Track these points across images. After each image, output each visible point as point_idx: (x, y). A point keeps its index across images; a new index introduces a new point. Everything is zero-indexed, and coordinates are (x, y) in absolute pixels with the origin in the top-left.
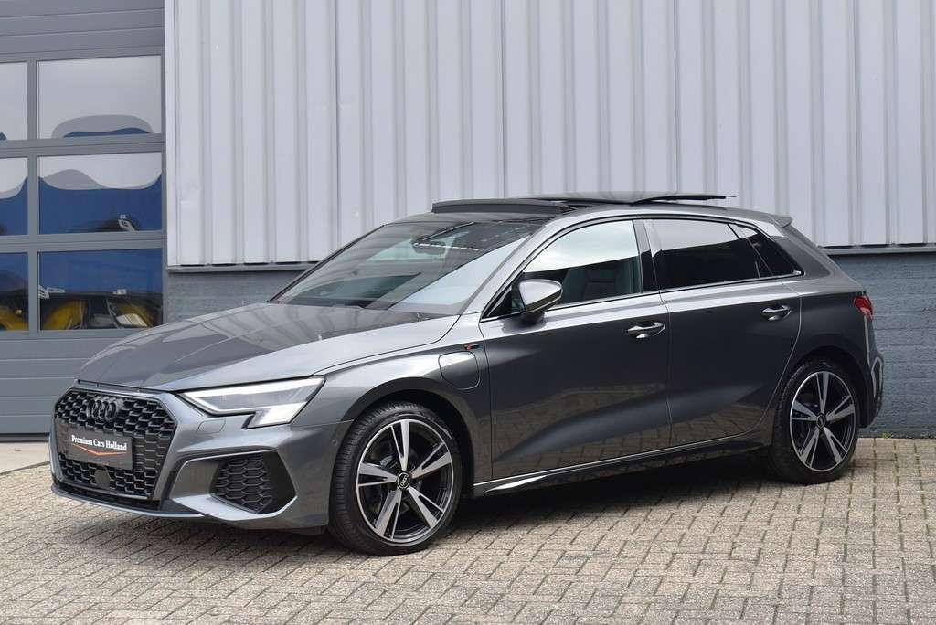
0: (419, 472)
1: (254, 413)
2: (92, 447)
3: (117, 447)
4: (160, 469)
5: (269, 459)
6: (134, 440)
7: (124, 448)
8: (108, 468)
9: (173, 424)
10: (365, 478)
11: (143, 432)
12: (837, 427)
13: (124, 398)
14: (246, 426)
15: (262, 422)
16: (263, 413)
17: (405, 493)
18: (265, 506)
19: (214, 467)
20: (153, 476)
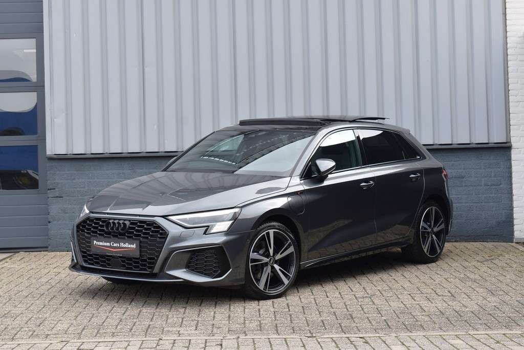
0: (278, 257)
1: (208, 226)
2: (110, 247)
3: (129, 246)
4: (158, 257)
5: (218, 250)
6: (140, 242)
7: (134, 246)
8: (120, 257)
9: (166, 233)
10: (254, 260)
11: (147, 238)
12: (438, 234)
13: (130, 221)
14: (205, 233)
15: (212, 231)
16: (213, 226)
17: (273, 268)
18: (216, 274)
19: (188, 255)
20: (153, 261)
